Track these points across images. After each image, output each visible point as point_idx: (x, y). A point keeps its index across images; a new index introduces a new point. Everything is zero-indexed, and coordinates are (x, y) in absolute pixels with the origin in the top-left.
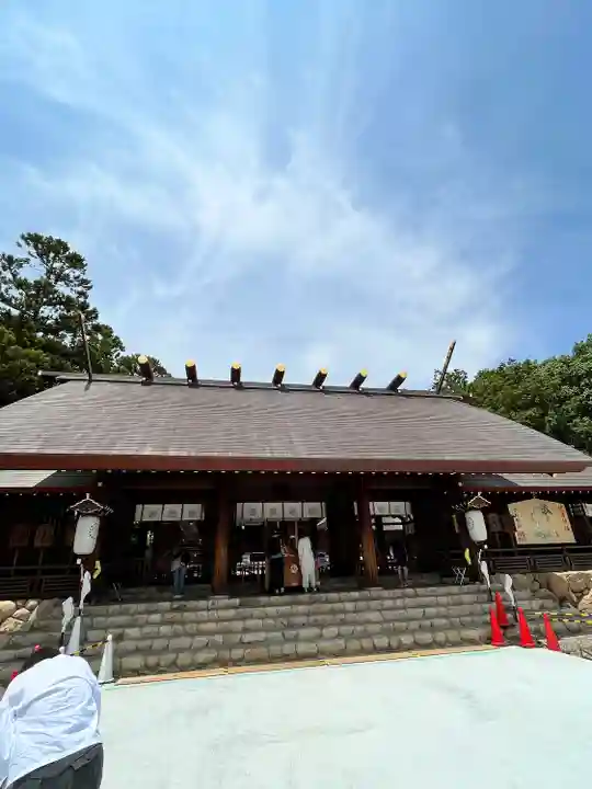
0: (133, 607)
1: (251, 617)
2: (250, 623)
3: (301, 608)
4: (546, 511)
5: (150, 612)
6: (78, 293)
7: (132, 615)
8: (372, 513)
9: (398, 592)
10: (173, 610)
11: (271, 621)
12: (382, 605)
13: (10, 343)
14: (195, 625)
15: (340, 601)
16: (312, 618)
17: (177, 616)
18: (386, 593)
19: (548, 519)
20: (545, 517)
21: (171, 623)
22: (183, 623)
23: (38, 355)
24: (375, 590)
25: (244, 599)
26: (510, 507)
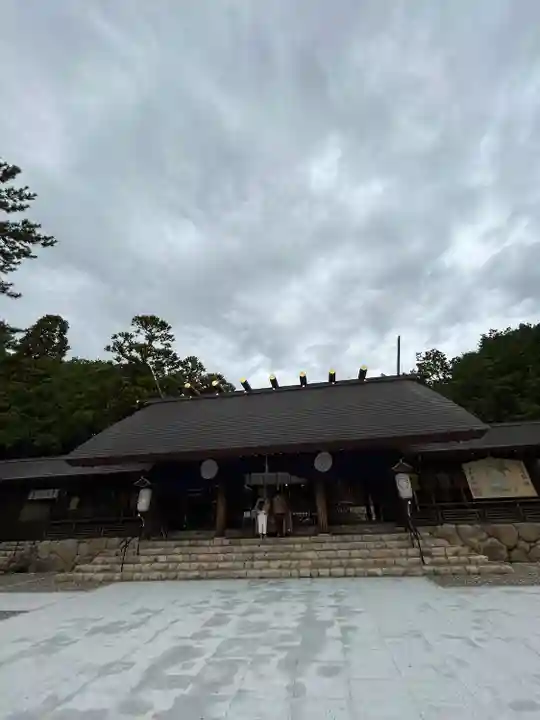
0: (168, 543)
6: (165, 345)
7: (167, 548)
12: (322, 546)
17: (190, 549)
18: (330, 538)
19: (504, 475)
24: (322, 537)
25: (232, 540)
26: (465, 467)
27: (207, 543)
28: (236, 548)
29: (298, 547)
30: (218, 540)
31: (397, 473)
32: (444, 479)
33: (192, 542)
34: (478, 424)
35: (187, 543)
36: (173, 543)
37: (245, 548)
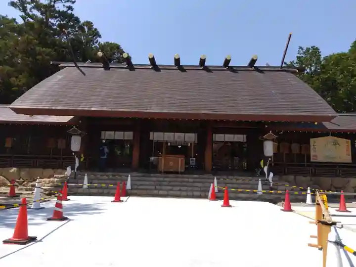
3: (169, 179)
4: (335, 144)
6: (67, 7)
8: (214, 140)
11: (152, 182)
18: (212, 177)
19: (336, 148)
20: (334, 147)
21: (110, 180)
23: (50, 52)
24: (207, 175)
26: (312, 140)
31: (266, 140)
32: (295, 147)
34: (330, 112)
35: (111, 174)
37: (155, 179)
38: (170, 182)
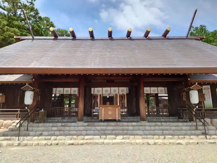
0: (48, 124)
1: (90, 130)
2: (89, 132)
3: (111, 128)
5: (53, 126)
7: (47, 127)
9: (154, 124)
10: (62, 126)
11: (97, 132)
12: (145, 128)
13: (4, 25)
14: (68, 132)
15: (128, 126)
16: (114, 132)
17: (63, 128)
18: (148, 124)
21: (59, 131)
22: (64, 131)
24: (143, 123)
25: (89, 123)
27: (73, 124)
28: (93, 128)
29: (131, 128)
30: (81, 123)
33: (63, 124)
35: (60, 124)
36: (51, 124)
37: (98, 128)
38: (112, 130)
